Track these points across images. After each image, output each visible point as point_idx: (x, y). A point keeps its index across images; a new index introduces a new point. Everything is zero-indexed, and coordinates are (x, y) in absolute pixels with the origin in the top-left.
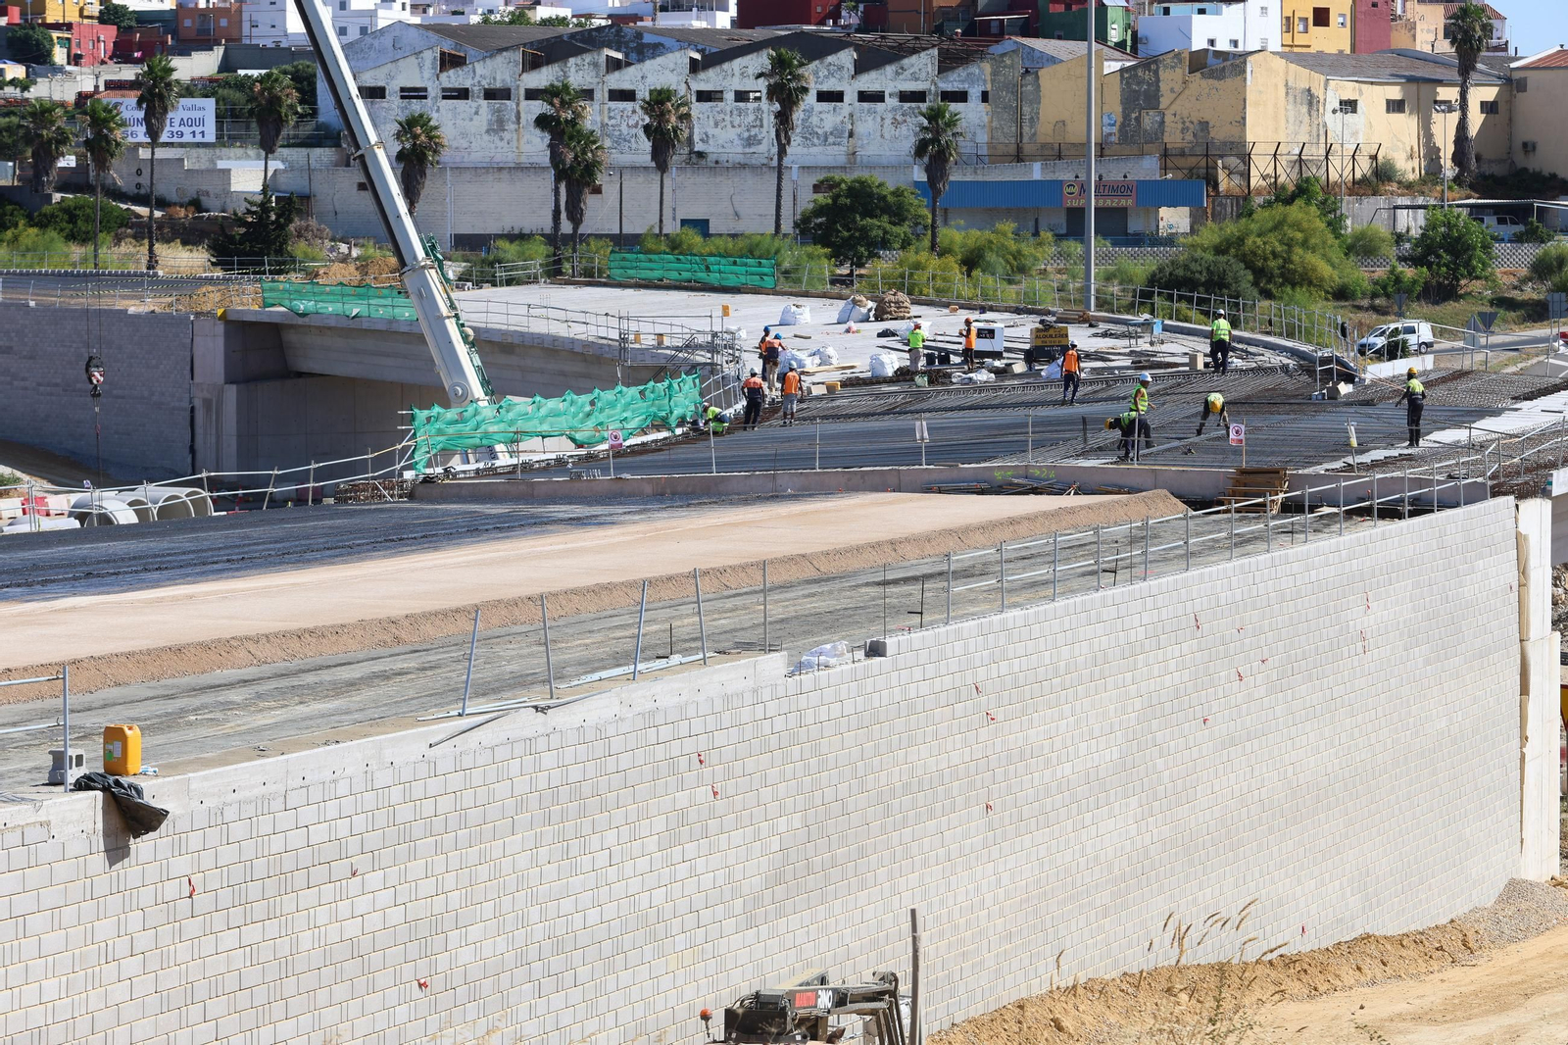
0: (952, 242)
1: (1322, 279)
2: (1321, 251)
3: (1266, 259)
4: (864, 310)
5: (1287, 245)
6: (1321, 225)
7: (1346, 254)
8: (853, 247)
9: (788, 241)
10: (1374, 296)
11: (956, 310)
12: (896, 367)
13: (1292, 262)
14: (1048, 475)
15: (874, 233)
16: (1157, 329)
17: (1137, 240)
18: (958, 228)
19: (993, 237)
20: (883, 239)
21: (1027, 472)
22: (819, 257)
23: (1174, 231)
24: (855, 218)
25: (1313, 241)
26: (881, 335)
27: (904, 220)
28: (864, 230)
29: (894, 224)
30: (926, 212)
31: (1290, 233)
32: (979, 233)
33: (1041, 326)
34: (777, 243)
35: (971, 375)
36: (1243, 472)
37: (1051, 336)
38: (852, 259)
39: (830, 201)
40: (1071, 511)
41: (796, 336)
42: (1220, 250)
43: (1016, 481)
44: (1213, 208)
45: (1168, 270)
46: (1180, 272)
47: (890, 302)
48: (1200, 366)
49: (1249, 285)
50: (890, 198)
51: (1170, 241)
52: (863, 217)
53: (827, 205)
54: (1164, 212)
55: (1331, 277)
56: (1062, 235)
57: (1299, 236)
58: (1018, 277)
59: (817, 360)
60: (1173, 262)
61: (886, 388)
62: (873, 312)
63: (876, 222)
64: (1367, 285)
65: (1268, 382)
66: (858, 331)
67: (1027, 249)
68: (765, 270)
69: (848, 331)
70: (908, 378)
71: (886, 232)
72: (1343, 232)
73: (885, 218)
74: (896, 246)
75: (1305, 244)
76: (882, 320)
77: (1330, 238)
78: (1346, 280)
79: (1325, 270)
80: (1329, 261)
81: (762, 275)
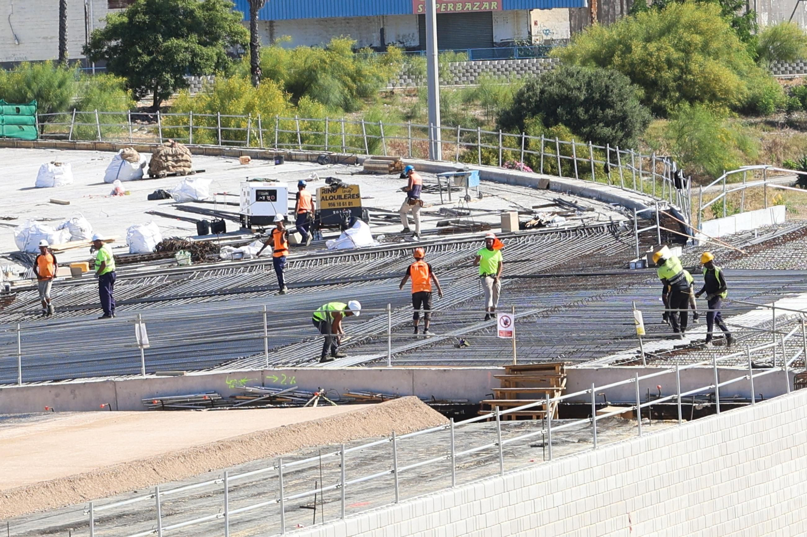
0: (278, 62)
1: (727, 92)
2: (726, 57)
3: (659, 70)
4: (136, 166)
5: (683, 51)
6: (723, 25)
7: (756, 60)
8: (157, 74)
9: (75, 70)
10: (791, 109)
11: (247, 161)
12: (159, 240)
13: (690, 72)
14: (287, 381)
15: (180, 57)
16: (474, 180)
17: (505, 51)
18: (285, 45)
19: (325, 55)
20: (192, 62)
21: (263, 378)
22: (113, 88)
23: (549, 38)
24: (156, 39)
25: (714, 45)
26: (153, 197)
27: (216, 39)
28: (169, 53)
29: (205, 44)
30: (244, 29)
31: (687, 36)
32: (309, 50)
33: (327, 186)
34: (60, 73)
35: (242, 249)
36: (514, 370)
37: (339, 197)
38: (155, 90)
39: (125, 20)
40: (295, 429)
41: (52, 202)
42: (602, 59)
43: (251, 389)
44: (599, 7)
45: (538, 88)
46: (554, 89)
47: (166, 155)
48: (515, 228)
49: (637, 103)
50: (199, 13)
51: (542, 51)
52: (166, 37)
53: (122, 24)
54: (536, 15)
55: (738, 88)
56: (414, 48)
57: (698, 39)
58: (359, 102)
59: (66, 234)
60: (543, 79)
61: (143, 268)
62: (147, 168)
63: (181, 42)
64: (781, 96)
65: (588, 245)
66: (126, 193)
67: (370, 67)
68: (25, 118)
69: (115, 193)
70: (170, 253)
71: (194, 55)
72: (752, 33)
73: (194, 37)
74: (207, 71)
75: (705, 49)
76: (158, 177)
77: (735, 41)
78: (756, 91)
79: (730, 80)
80: (735, 69)
81: (20, 124)
